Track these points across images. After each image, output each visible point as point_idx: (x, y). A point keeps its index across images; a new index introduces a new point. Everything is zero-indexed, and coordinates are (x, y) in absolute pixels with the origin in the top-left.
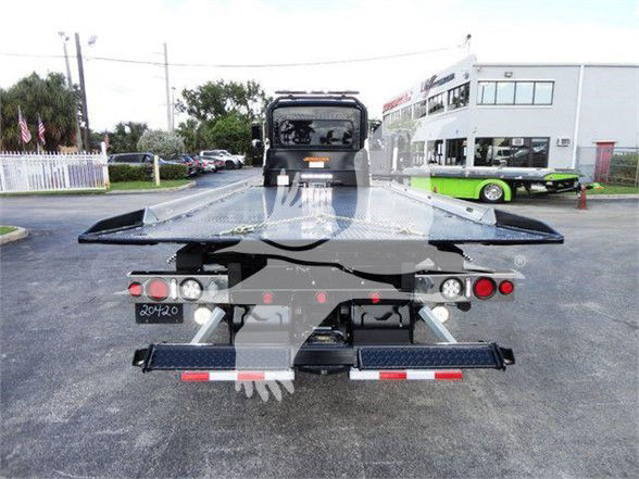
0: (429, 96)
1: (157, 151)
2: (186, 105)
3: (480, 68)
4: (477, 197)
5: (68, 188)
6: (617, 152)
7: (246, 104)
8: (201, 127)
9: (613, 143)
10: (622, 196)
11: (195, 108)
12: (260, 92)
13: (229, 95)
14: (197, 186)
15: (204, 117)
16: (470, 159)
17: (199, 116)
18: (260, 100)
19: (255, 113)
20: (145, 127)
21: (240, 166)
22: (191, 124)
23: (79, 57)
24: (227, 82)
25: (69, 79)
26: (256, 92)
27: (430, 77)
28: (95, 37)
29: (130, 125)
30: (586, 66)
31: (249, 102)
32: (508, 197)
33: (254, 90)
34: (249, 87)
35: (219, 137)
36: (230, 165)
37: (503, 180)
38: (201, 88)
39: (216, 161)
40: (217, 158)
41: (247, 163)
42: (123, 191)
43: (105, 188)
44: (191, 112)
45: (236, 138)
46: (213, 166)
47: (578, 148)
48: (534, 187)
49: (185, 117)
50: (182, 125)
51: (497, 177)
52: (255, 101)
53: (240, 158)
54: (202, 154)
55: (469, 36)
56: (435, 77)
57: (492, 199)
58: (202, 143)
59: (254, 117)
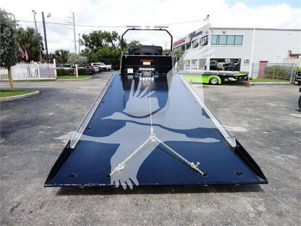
0: (192, 40)
1: (77, 63)
2: (84, 42)
3: (212, 29)
4: (208, 82)
5: (40, 78)
6: (268, 65)
7: (111, 42)
8: (92, 52)
9: (267, 62)
10: (265, 83)
11: (88, 43)
12: (118, 36)
13: (104, 38)
14: (93, 78)
15: (93, 48)
16: (208, 68)
17: (90, 47)
18: (118, 40)
19: (115, 46)
20: (68, 52)
21: (109, 70)
22: (87, 51)
23: (44, 22)
24: (103, 32)
25: (37, 31)
26: (116, 36)
27: (192, 32)
28: (50, 14)
29: (61, 51)
30: (256, 29)
31: (113, 41)
32: (220, 83)
33: (115, 35)
34: (113, 34)
35: (99, 57)
36: (105, 70)
37: (218, 76)
38: (91, 34)
39: (99, 68)
40: (99, 66)
41: (112, 69)
42: (63, 80)
43: (55, 78)
44: (86, 45)
45: (107, 57)
46: (98, 70)
47: (253, 64)
48: (230, 79)
49: (83, 48)
50: (82, 51)
51: (216, 74)
52: (116, 40)
53: (109, 66)
54: (92, 64)
55: (208, 16)
56: (195, 32)
57: (214, 83)
58: (92, 60)
59: (115, 48)
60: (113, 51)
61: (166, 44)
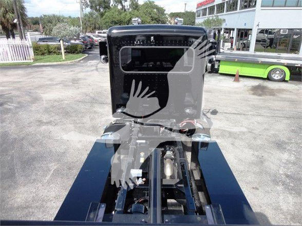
2: (89, 3)
4: (266, 77)
7: (121, 3)
8: (97, 16)
11: (94, 5)
15: (99, 10)
17: (96, 10)
19: (126, 8)
22: (91, 14)
31: (123, 2)
32: (287, 78)
37: (286, 66)
42: (42, 64)
43: (32, 61)
44: (92, 7)
49: (88, 10)
50: (86, 15)
58: (97, 26)
59: (125, 10)
60: (123, 15)
61: (186, 4)
